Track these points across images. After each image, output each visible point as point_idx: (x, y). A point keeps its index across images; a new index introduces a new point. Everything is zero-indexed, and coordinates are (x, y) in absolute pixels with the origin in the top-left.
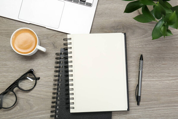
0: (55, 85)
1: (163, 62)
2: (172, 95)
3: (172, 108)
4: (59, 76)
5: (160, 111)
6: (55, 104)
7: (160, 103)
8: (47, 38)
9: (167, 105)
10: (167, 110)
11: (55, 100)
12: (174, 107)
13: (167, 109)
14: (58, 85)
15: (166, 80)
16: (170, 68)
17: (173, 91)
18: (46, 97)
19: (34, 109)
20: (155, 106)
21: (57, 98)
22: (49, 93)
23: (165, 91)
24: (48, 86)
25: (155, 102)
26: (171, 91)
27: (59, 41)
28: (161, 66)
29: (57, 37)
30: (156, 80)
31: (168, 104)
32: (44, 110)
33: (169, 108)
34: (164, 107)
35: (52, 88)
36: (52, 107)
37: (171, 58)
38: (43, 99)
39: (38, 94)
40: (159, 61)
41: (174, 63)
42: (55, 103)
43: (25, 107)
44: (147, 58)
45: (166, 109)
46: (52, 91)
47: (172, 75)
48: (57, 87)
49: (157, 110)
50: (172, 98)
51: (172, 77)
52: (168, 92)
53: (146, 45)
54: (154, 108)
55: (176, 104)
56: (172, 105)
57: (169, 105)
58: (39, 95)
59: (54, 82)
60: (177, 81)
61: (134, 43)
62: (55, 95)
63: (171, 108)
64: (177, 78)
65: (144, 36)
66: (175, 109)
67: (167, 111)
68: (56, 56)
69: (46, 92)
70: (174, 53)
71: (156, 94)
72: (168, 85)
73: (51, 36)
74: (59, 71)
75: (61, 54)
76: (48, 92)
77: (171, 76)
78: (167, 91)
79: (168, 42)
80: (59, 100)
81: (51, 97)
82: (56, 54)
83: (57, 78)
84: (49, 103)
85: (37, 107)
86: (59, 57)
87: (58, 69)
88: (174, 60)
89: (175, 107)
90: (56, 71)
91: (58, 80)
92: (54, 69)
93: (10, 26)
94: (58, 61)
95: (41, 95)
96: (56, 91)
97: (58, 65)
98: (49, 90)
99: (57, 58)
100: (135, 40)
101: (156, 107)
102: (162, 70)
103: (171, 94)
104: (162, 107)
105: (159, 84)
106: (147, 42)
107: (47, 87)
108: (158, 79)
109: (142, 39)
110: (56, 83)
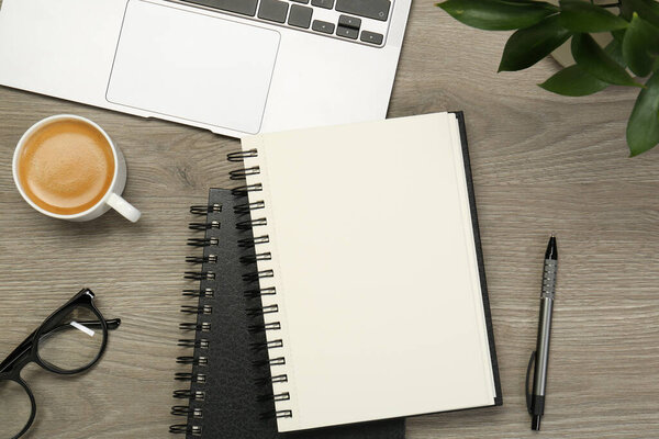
0: (186, 326)
1: (604, 244)
2: (636, 368)
3: (635, 417)
4: (202, 293)
5: (590, 429)
6: (185, 402)
7: (592, 398)
8: (160, 148)
9: (616, 406)
10: (615, 427)
11: (187, 385)
12: (642, 416)
13: (619, 422)
14: (199, 327)
15: (611, 310)
16: (629, 267)
17: (638, 352)
18: (154, 371)
19: (108, 418)
20: (571, 411)
21: (194, 379)
22: (167, 359)
23: (611, 353)
24: (164, 331)
25: (569, 394)
26: (631, 352)
27: (204, 161)
28: (593, 257)
29: (197, 145)
30: (574, 312)
31: (620, 401)
32: (144, 424)
33: (623, 418)
34: (603, 413)
35: (175, 339)
36: (177, 411)
37: (634, 229)
38: (140, 380)
39: (123, 363)
40: (588, 239)
41: (643, 247)
42: (187, 396)
43: (72, 411)
44: (540, 227)
45: (610, 423)
46: (177, 350)
47: (635, 290)
48: (193, 337)
49: (577, 425)
50: (637, 382)
51: (637, 298)
52: (618, 357)
53: (535, 176)
54: (567, 416)
55: (650, 405)
56: (637, 406)
57: (624, 406)
58: (128, 364)
59: (186, 318)
60: (657, 314)
61: (491, 169)
62: (189, 368)
63: (629, 417)
64: (655, 303)
65: (527, 142)
66: (648, 421)
67: (616, 430)
68: (192, 218)
69: (154, 355)
70: (644, 208)
71: (574, 363)
72: (620, 328)
73: (176, 143)
74: (202, 276)
75: (211, 209)
76: (162, 355)
77: (632, 294)
78: (617, 353)
79: (620, 165)
80: (200, 387)
81: (172, 375)
82: (193, 208)
83: (195, 302)
84: (164, 396)
85: (119, 413)
86: (202, 220)
87: (198, 268)
88: (644, 234)
89: (647, 416)
90: (192, 276)
91: (200, 310)
92: (185, 268)
93: (20, 104)
94: (201, 235)
95: (134, 365)
96: (190, 351)
97: (199, 252)
98: (164, 346)
99: (195, 227)
100: (494, 159)
101: (575, 415)
102: (595, 272)
103: (630, 365)
104: (598, 414)
105: (585, 325)
106: (542, 166)
107: (159, 337)
108: (581, 309)
109: (520, 155)
110: (193, 319)
